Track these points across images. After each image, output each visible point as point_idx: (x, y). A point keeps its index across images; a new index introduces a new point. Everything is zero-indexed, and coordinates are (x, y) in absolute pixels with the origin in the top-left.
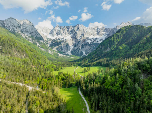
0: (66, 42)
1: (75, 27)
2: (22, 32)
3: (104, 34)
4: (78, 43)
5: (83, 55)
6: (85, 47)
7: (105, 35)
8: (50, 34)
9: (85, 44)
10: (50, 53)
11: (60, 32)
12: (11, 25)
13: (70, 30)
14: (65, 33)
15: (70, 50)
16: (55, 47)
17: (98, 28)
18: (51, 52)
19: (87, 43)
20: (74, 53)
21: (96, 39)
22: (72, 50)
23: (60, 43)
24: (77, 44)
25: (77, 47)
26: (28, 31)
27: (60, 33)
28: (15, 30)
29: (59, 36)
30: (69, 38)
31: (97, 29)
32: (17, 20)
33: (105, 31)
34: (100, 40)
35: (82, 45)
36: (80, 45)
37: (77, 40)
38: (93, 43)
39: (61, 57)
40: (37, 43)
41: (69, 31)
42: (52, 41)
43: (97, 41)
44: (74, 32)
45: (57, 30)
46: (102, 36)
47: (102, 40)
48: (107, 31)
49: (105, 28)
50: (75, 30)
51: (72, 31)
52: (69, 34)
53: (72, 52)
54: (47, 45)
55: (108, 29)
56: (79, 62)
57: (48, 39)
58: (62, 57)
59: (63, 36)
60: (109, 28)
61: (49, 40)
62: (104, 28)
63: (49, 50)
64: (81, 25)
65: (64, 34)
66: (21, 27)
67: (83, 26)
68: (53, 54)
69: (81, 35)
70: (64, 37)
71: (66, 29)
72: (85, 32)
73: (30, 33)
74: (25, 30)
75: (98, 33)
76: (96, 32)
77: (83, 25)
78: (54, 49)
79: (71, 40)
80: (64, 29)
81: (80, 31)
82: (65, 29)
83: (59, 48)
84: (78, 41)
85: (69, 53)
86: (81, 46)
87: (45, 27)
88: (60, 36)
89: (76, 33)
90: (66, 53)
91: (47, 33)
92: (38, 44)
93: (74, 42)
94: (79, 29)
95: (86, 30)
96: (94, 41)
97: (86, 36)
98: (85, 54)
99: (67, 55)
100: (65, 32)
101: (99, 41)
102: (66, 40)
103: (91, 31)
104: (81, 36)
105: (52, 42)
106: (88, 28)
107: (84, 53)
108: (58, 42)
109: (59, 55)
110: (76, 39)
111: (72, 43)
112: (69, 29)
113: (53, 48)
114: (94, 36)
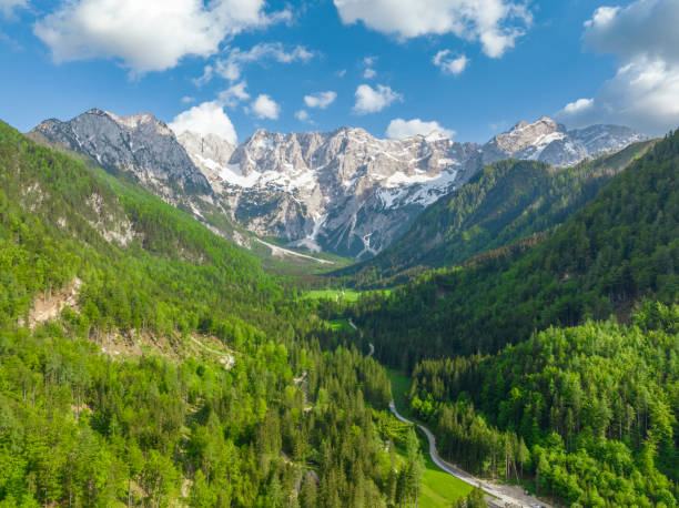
0: (297, 200)
1: (335, 139)
2: (137, 163)
3: (446, 169)
4: (345, 203)
5: (362, 252)
6: (372, 221)
7: (450, 173)
8: (229, 163)
9: (370, 209)
10: (240, 243)
11: (272, 157)
12: (98, 139)
13: (312, 149)
14: (294, 163)
15: (312, 232)
16: (257, 221)
17: (424, 144)
18: (244, 239)
19: (381, 203)
20: (329, 241)
21: (416, 186)
22: (322, 232)
23: (274, 205)
24: (341, 208)
25: (340, 220)
26: (158, 158)
27: (272, 162)
28: (114, 160)
29: (267, 172)
30: (308, 183)
31: (419, 148)
32: (113, 117)
33: (449, 155)
34: (430, 192)
35: (361, 213)
36: (353, 210)
37: (341, 191)
38: (401, 204)
39: (279, 258)
40: (192, 205)
41: (309, 153)
42: (244, 194)
43: (419, 198)
44: (327, 158)
45: (261, 148)
46: (440, 176)
47: (438, 192)
48: (458, 157)
49: (451, 143)
50: (333, 151)
51: (319, 156)
52: (308, 166)
53: (320, 239)
54: (229, 214)
55: (464, 149)
56: (350, 278)
57: (226, 185)
58: (286, 257)
59: (283, 174)
60: (466, 145)
61: (229, 191)
62: (448, 140)
63: (235, 232)
64: (356, 130)
65: (290, 166)
66: (131, 144)
67: (364, 134)
68: (249, 248)
69: (354, 172)
70: (288, 178)
71: (297, 146)
72: (373, 158)
73: (166, 169)
74: (145, 157)
75: (424, 164)
76: (414, 160)
77: (363, 131)
78: (251, 228)
79: (318, 189)
80: (288, 146)
81: (351, 155)
82: (292, 146)
83: (272, 224)
84: (345, 194)
85: (310, 241)
86: (355, 216)
87: (210, 136)
88: (272, 176)
89: (335, 163)
90: (299, 245)
91: (220, 161)
92: (197, 212)
93: (328, 199)
94: (349, 146)
95: (377, 149)
96: (407, 196)
97: (375, 175)
98: (371, 245)
99: (304, 249)
100: (291, 159)
101: (424, 195)
102: (296, 190)
103: (395, 153)
104: (354, 177)
105: (242, 201)
106: (384, 141)
107: (367, 243)
108: (268, 200)
109: (271, 250)
110: (334, 186)
111: (322, 202)
112: (308, 145)
113: (246, 225)
114: (409, 176)
